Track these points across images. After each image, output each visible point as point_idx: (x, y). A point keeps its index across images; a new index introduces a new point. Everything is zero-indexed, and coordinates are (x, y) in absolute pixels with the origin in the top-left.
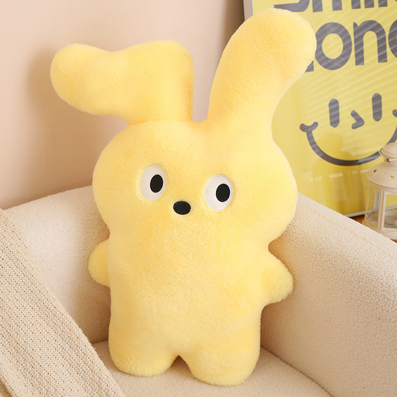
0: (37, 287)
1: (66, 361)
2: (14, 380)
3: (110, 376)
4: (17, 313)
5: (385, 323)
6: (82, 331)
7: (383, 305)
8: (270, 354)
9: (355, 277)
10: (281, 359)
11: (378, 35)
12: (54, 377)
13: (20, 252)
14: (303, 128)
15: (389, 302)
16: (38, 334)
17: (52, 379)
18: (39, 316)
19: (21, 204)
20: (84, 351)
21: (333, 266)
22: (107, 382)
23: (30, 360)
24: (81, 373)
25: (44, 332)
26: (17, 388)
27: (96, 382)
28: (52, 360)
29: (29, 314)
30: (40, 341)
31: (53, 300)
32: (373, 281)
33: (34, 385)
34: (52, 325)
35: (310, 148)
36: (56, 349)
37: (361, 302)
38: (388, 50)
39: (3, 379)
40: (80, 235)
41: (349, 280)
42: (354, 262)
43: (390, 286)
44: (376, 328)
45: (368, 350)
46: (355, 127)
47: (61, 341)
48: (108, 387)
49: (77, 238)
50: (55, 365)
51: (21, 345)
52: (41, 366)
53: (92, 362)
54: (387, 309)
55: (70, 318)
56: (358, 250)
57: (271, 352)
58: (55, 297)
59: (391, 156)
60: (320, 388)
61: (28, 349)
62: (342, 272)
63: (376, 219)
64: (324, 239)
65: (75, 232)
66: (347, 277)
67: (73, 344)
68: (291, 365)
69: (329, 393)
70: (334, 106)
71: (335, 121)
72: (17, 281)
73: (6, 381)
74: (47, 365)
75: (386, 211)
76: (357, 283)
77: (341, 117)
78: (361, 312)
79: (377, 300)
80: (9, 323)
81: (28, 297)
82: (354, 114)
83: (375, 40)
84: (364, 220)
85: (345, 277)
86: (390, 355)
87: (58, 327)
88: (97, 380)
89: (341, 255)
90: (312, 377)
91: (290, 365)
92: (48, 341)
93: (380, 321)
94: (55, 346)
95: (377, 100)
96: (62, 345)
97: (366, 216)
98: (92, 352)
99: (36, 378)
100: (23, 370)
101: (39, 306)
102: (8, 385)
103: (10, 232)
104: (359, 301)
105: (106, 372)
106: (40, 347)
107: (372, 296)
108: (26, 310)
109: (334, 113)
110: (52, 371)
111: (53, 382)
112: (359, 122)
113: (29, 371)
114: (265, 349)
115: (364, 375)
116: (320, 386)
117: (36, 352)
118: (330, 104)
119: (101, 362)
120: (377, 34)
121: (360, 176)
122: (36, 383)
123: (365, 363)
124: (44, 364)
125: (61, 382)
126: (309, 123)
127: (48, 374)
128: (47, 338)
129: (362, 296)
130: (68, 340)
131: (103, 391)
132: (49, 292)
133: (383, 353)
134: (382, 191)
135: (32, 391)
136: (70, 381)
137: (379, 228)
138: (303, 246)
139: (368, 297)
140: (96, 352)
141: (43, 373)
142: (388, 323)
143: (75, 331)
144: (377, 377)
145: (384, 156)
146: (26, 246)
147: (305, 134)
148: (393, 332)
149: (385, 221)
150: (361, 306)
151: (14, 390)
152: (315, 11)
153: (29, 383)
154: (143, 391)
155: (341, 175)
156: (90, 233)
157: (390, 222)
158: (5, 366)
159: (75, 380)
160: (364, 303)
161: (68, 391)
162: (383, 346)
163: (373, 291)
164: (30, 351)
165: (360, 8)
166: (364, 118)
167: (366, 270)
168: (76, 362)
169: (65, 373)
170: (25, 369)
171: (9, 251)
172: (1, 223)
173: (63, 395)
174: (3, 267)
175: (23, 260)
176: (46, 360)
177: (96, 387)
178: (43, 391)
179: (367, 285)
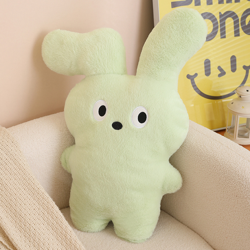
0: (28, 176)
1: (45, 221)
2: (13, 234)
3: (72, 231)
4: (15, 192)
5: (240, 199)
6: (55, 203)
7: (239, 188)
8: (169, 215)
9: (222, 171)
10: (176, 219)
11: (234, 18)
12: (38, 231)
13: (17, 155)
14: (188, 77)
15: (242, 186)
16: (28, 205)
17: (37, 233)
18: (28, 194)
19: (17, 124)
20: (56, 215)
21: (208, 163)
22: (70, 234)
23: (23, 221)
24: (55, 229)
25: (32, 203)
26: (15, 238)
27: (64, 235)
28: (36, 221)
29: (23, 193)
30: (30, 209)
31: (37, 184)
32: (233, 173)
34: (37, 199)
35: (192, 88)
36: (39, 214)
39: (7, 233)
40: (53, 144)
41: (218, 172)
42: (221, 161)
43: (243, 176)
44: (235, 202)
45: (229, 215)
46: (220, 75)
47: (42, 209)
48: (71, 238)
49: (51, 146)
50: (38, 224)
51: (18, 212)
52: (30, 225)
53: (61, 222)
54: (241, 190)
55: (48, 195)
56: (223, 154)
58: (38, 182)
59: (243, 94)
62: (214, 167)
63: (233, 132)
64: (202, 147)
65: (50, 142)
66: (217, 171)
67: (50, 211)
68: (182, 223)
69: (205, 240)
70: (207, 64)
72: (15, 172)
73: (9, 234)
74: (34, 224)
75: (239, 127)
76: (223, 174)
77: (211, 71)
78: (226, 192)
79: (235, 185)
80: (10, 198)
81: (22, 182)
82: (220, 68)
84: (225, 133)
85: (216, 170)
86: (243, 218)
87: (40, 201)
88: (65, 233)
89: (213, 157)
90: (195, 230)
91: (181, 223)
92: (34, 209)
93: (237, 197)
94: (38, 212)
95: (233, 60)
96: (43, 212)
97: (227, 130)
98: (61, 216)
99: (27, 232)
101: (29, 188)
102: (10, 237)
103: (11, 142)
104: (224, 185)
105: (70, 228)
106: (29, 213)
107: (232, 182)
108: (21, 190)
109: (207, 68)
110: (37, 228)
111: (38, 235)
112: (222, 73)
113: (22, 228)
114: (166, 212)
115: (227, 230)
117: (27, 216)
118: (205, 63)
119: (67, 222)
122: (27, 235)
123: (227, 222)
124: (32, 224)
125: (42, 235)
126: (192, 74)
127: (35, 229)
128: (34, 207)
129: (226, 182)
130: (46, 209)
131: (68, 240)
132: (35, 179)
133: (239, 217)
134: (237, 116)
135: (25, 240)
136: (48, 234)
137: (234, 138)
138: (189, 150)
139: (229, 183)
140: (63, 216)
141: (31, 229)
142: (242, 199)
143: (51, 203)
144: (235, 232)
145: (238, 94)
146: (21, 151)
147: (190, 80)
148: (245, 205)
149: (238, 133)
150: (225, 188)
151: (14, 240)
152: (196, 5)
153: (23, 235)
154: (92, 239)
156: (60, 142)
157: (241, 134)
158: (8, 225)
159: (51, 233)
160: (227, 186)
161: (47, 240)
162: (239, 213)
163: (233, 179)
164: (23, 215)
165: (223, 3)
166: (225, 70)
167: (228, 166)
168: (51, 222)
169: (44, 229)
170: (20, 226)
171: (10, 154)
172: (5, 137)
173: (43, 242)
174: (6, 164)
175: (19, 160)
176: (33, 221)
177: (64, 237)
178: (32, 240)
179: (229, 176)
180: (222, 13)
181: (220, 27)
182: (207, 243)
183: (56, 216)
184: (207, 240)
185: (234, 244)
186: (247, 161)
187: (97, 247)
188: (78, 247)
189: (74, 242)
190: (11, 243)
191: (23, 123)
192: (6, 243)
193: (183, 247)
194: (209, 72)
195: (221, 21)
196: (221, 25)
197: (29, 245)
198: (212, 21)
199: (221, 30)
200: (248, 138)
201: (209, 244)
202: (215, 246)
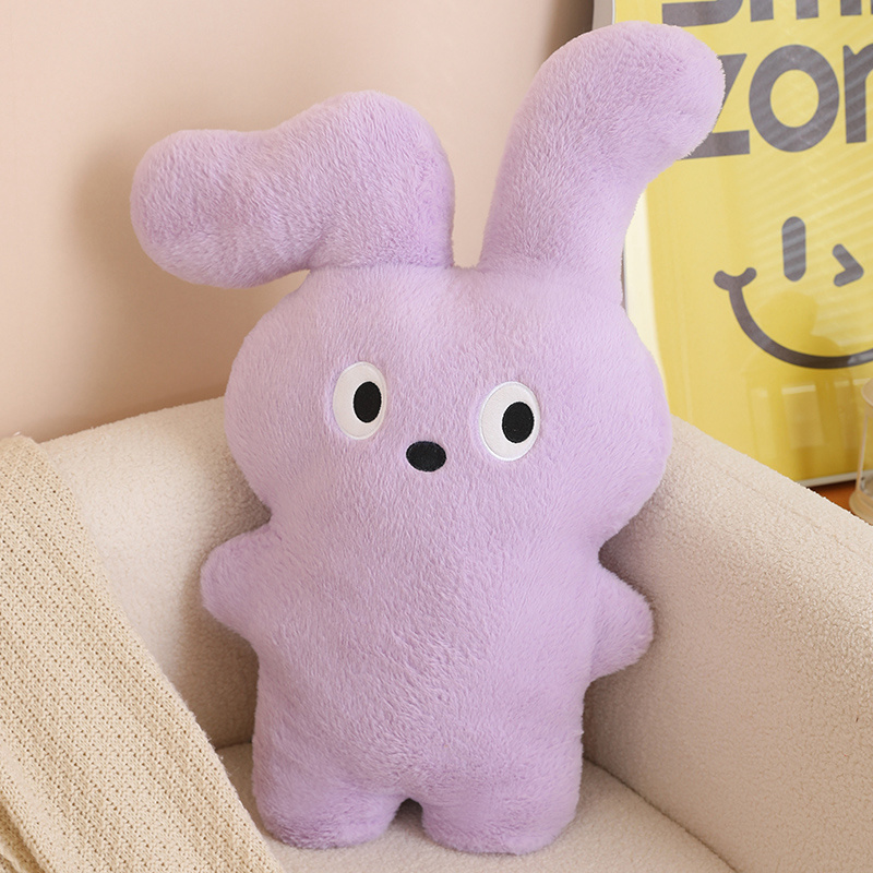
0: (101, 616)
1: (156, 782)
2: (38, 820)
4: (53, 673)
5: (869, 729)
6: (194, 719)
7: (867, 688)
8: (620, 786)
9: (808, 623)
10: (645, 799)
12: (126, 816)
13: (67, 538)
14: (721, 279)
16: (97, 720)
17: (122, 821)
18: (101, 680)
20: (197, 762)
21: (759, 594)
22: (242, 834)
23: (77, 776)
24: (188, 810)
25: (110, 716)
26: (44, 837)
27: (220, 833)
28: (125, 779)
29: (80, 675)
30: (102, 736)
31: (134, 647)
32: (848, 631)
33: (83, 833)
34: (131, 701)
36: (135, 755)
37: (819, 678)
39: (14, 817)
40: (204, 504)
41: (794, 629)
42: (807, 588)
44: (851, 740)
45: (832, 788)
46: (841, 280)
47: (147, 737)
48: (245, 846)
49: (197, 511)
50: (130, 790)
51: (59, 743)
52: (100, 791)
53: (214, 788)
55: (170, 688)
56: (818, 563)
57: (623, 783)
58: (138, 639)
61: (74, 752)
62: (779, 610)
64: (744, 533)
65: (193, 498)
66: (789, 622)
67: (174, 745)
68: (666, 815)
70: (794, 233)
71: (795, 266)
72: (57, 600)
73: (22, 822)
74: (114, 789)
76: (811, 636)
78: (819, 703)
79: (854, 676)
80: (36, 693)
81: (81, 638)
82: (841, 254)
84: (853, 493)
85: (786, 621)
87: (142, 707)
88: (223, 828)
89: (779, 572)
90: (711, 842)
91: (664, 814)
92: (119, 736)
93: (859, 724)
94: (134, 748)
96: (150, 747)
97: (859, 483)
98: (215, 765)
99: (88, 818)
100: (60, 798)
101: (103, 659)
102: (25, 831)
103: (47, 492)
104: (815, 678)
105: (241, 812)
106: (100, 748)
107: (843, 667)
108: (74, 666)
110: (125, 804)
111: (125, 829)
113: (73, 801)
114: (612, 775)
115: (822, 844)
116: (728, 864)
117: (92, 760)
119: (233, 789)
121: (851, 391)
122: (87, 829)
123: (825, 816)
125: (142, 829)
126: (735, 271)
127: (115, 809)
128: (118, 729)
129: (821, 667)
130: (162, 736)
131: (233, 853)
132: (127, 628)
133: (864, 798)
135: (79, 845)
136: (162, 828)
138: (697, 546)
139: (834, 668)
140: (222, 766)
141: (105, 806)
143: (180, 717)
144: (850, 852)
146: (82, 525)
147: (725, 294)
150: (818, 689)
151: (38, 842)
152: (754, 19)
153: (73, 827)
155: (812, 388)
156: (227, 500)
158: (20, 787)
159: (173, 825)
160: (825, 682)
161: (158, 849)
162: (866, 781)
163: (846, 656)
164: (78, 757)
165: (860, 13)
166: (862, 262)
167: (832, 606)
168: (178, 786)
169: (152, 810)
170: (65, 795)
171: (43, 534)
172: (28, 471)
173: (145, 857)
174: (27, 569)
175: (74, 556)
176: (112, 779)
177: (219, 844)
178: (103, 847)
179: (833, 642)
180: (856, 50)
181: (847, 100)
183: (195, 765)
189: (254, 862)
190: (29, 853)
191: (99, 425)
192: (12, 853)
194: (798, 267)
195: (848, 78)
196: (849, 94)
197: (93, 863)
199: (849, 112)
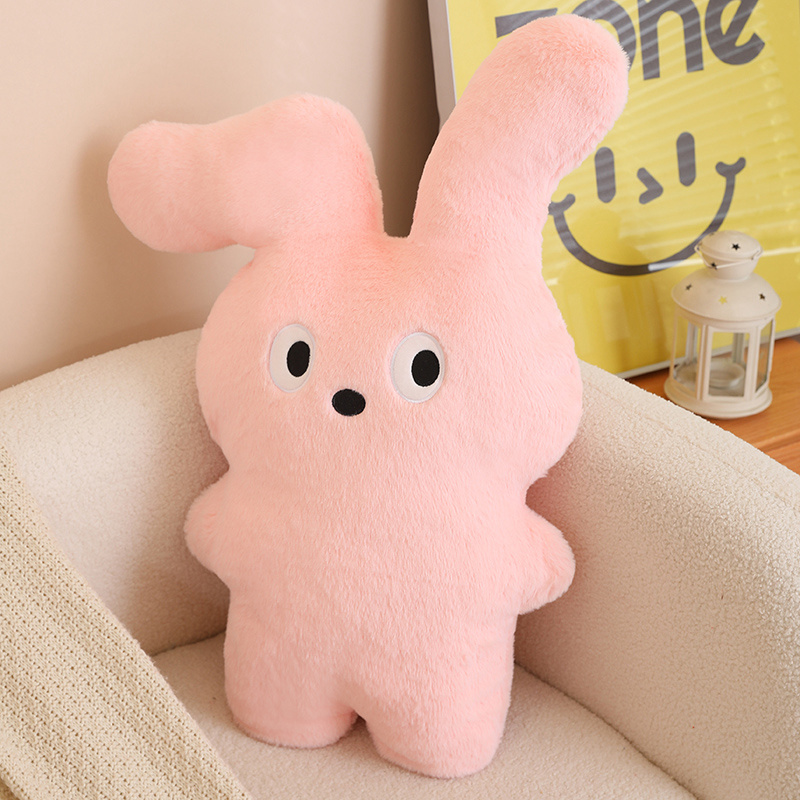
0: (46, 561)
1: (110, 706)
2: (9, 753)
3: (200, 733)
5: (733, 605)
6: (138, 646)
7: (730, 570)
9: (672, 517)
11: (685, 18)
12: (88, 740)
13: (7, 492)
15: (740, 565)
16: (52, 656)
17: (84, 745)
18: (51, 619)
20: (146, 685)
21: (627, 493)
22: (193, 745)
23: (39, 709)
24: (142, 729)
25: (63, 650)
26: (16, 768)
27: (173, 746)
28: (82, 706)
29: (32, 616)
30: (57, 670)
31: (78, 586)
32: (709, 522)
33: (49, 759)
34: (80, 636)
36: (88, 684)
37: (686, 563)
38: (706, 48)
41: (661, 522)
42: (669, 486)
43: (741, 533)
44: (716, 615)
45: (700, 655)
46: (645, 198)
47: (97, 666)
48: (197, 756)
50: (88, 716)
51: (19, 680)
52: (61, 720)
53: (163, 706)
54: (737, 578)
55: (114, 620)
56: (675, 463)
58: (81, 579)
59: (721, 258)
60: (606, 725)
61: (34, 688)
62: (646, 506)
63: (693, 378)
64: (608, 439)
66: (656, 517)
67: (123, 671)
70: (605, 161)
71: (606, 188)
74: (73, 717)
75: (712, 359)
76: (676, 528)
77: (618, 182)
78: (687, 584)
79: (717, 560)
81: (29, 583)
82: (644, 176)
83: (679, 28)
85: (652, 516)
86: (744, 665)
87: (90, 640)
88: (175, 741)
89: (642, 473)
90: (588, 703)
92: (72, 668)
93: (724, 601)
94: (87, 677)
95: (686, 145)
96: (101, 675)
97: (673, 372)
98: (162, 686)
99: (53, 746)
100: (25, 730)
101: (51, 600)
104: (682, 563)
105: (191, 724)
106: (57, 681)
107: (707, 553)
108: (25, 608)
109: (605, 174)
110: (84, 729)
111: (88, 752)
112: (652, 190)
113: (37, 731)
115: (693, 702)
116: (605, 721)
117: (51, 693)
118: (598, 158)
119: (181, 704)
120: (683, 16)
122: (53, 756)
123: (695, 679)
124: (67, 716)
125: (103, 751)
126: (559, 198)
127: (77, 735)
128: (71, 662)
129: (687, 554)
130: (112, 664)
131: (186, 763)
132: (70, 569)
133: (731, 662)
134: (704, 327)
135: (47, 771)
136: (120, 747)
137: (696, 397)
139: (699, 555)
140: (168, 685)
141: (67, 734)
142: (740, 604)
143: (126, 645)
144: (718, 707)
145: (705, 257)
146: (19, 479)
148: (751, 623)
149: (710, 382)
150: (685, 573)
151: (11, 773)
153: (40, 755)
156: (144, 442)
157: (719, 383)
159: (129, 743)
160: (691, 566)
161: (119, 766)
162: (731, 648)
163: (709, 543)
164: (38, 691)
166: (662, 182)
167: (693, 501)
168: (131, 708)
169: (109, 732)
170: (30, 727)
173: (108, 776)
175: (15, 508)
176: (70, 708)
177: (173, 756)
178: (69, 770)
179: (696, 532)
181: (642, 43)
182: (631, 743)
183: (144, 688)
184: (628, 735)
185: (717, 747)
186: (752, 483)
187: (279, 777)
188: (221, 784)
189: (206, 769)
193: (556, 762)
194: (609, 186)
195: (642, 25)
196: (644, 39)
197: (62, 786)
198: (616, 25)
199: (645, 54)
200: (742, 395)
201: (635, 747)
202: (656, 753)
